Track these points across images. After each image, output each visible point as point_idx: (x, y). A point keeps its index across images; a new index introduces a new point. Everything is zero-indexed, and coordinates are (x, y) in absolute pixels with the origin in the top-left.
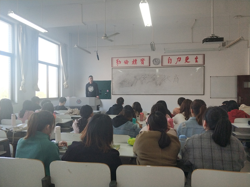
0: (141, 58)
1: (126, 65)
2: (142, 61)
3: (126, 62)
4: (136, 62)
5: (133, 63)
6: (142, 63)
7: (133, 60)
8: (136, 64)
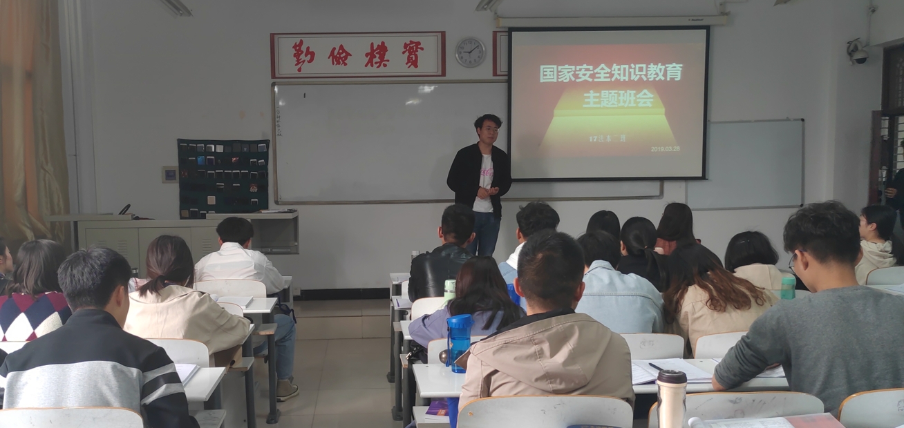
0: (407, 39)
1: (339, 69)
2: (412, 50)
3: (339, 56)
4: (382, 58)
5: (370, 62)
6: (409, 59)
7: (372, 44)
8: (385, 65)
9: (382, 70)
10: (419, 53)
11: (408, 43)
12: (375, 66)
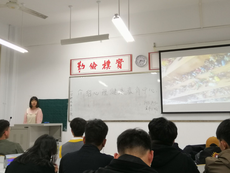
3: (93, 66)
5: (104, 67)
7: (105, 61)
8: (109, 68)
9: (108, 70)
10: (122, 63)
11: (118, 59)
12: (106, 69)
